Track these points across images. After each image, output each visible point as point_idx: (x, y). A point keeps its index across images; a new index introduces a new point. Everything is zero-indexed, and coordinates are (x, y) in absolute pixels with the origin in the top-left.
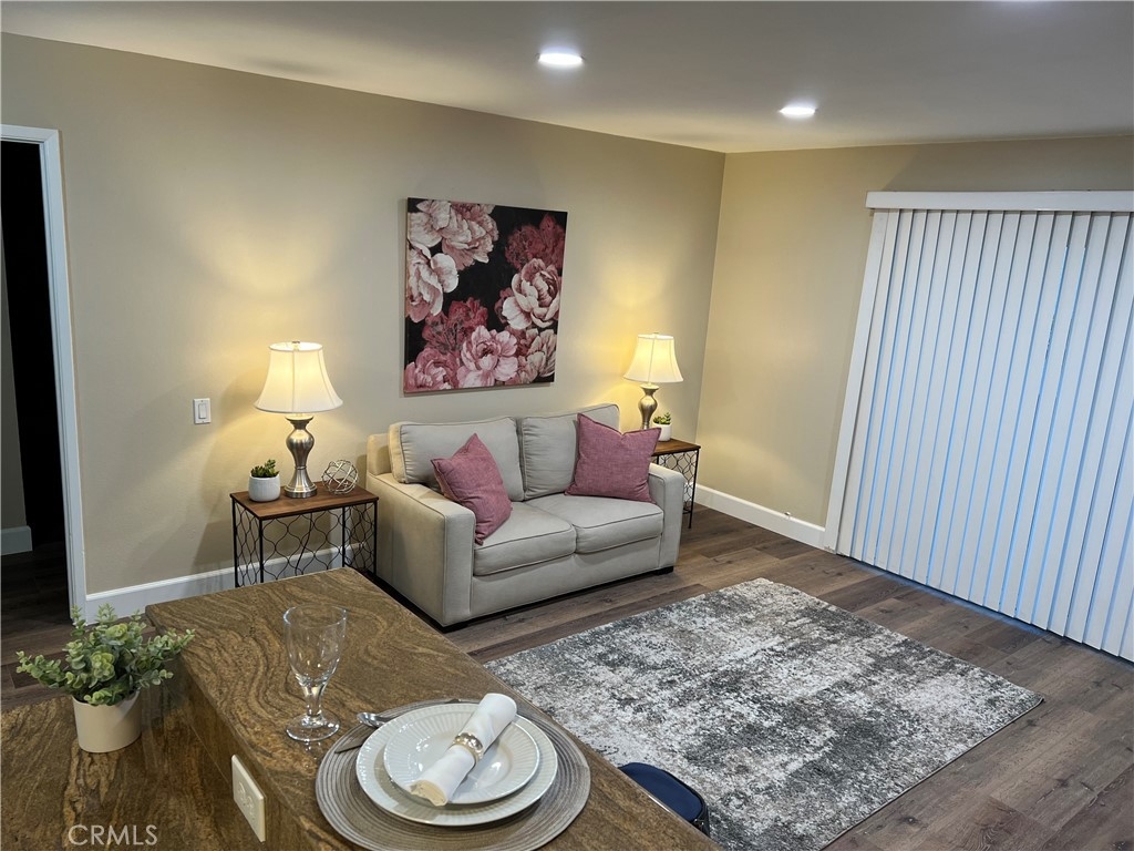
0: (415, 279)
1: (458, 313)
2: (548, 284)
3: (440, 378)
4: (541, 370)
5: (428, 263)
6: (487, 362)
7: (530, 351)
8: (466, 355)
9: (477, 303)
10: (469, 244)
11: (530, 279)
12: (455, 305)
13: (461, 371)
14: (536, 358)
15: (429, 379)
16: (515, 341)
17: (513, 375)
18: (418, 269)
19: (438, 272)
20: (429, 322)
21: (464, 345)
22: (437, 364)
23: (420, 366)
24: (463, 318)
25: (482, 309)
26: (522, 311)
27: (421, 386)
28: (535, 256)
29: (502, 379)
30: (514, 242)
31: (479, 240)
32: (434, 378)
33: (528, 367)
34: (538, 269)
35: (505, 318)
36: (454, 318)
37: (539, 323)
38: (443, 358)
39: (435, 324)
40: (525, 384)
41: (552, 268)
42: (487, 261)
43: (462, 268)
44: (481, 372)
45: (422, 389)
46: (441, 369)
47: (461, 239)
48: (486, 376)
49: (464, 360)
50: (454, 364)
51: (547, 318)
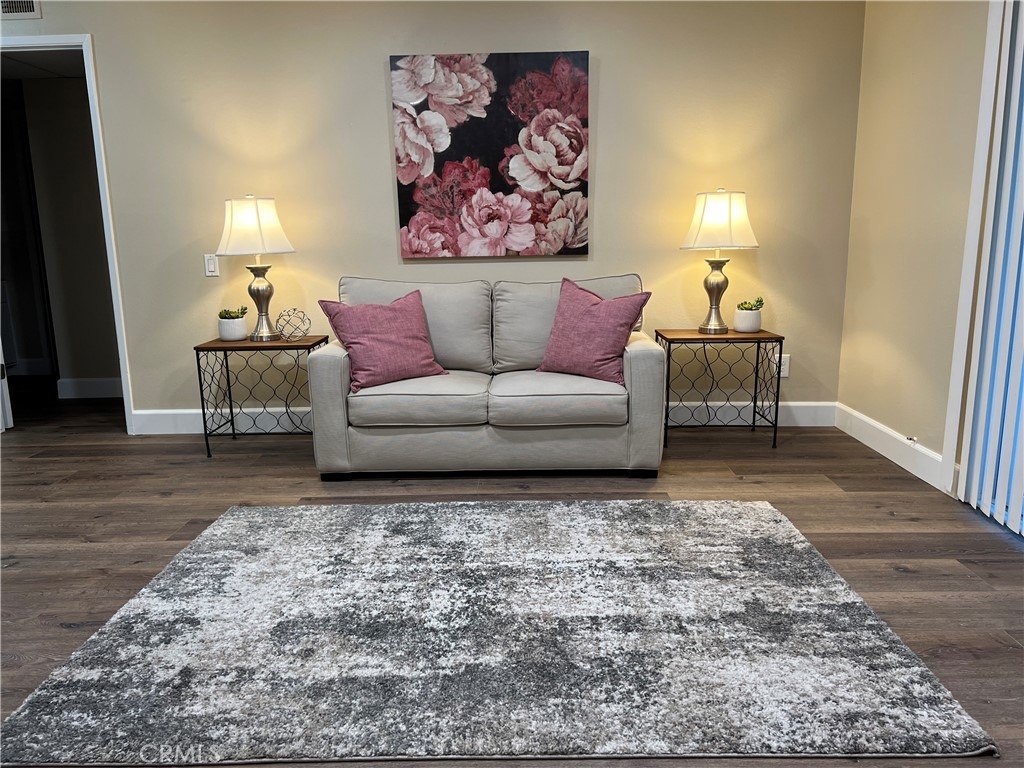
0: (401, 139)
1: (453, 175)
2: (569, 137)
3: (438, 244)
4: (569, 240)
5: (414, 122)
6: (494, 228)
7: (550, 216)
8: (466, 220)
9: (476, 162)
10: (460, 98)
11: (543, 131)
12: (448, 166)
13: (462, 238)
14: (559, 227)
15: (425, 245)
16: (529, 205)
17: (530, 244)
18: (403, 129)
19: (426, 131)
20: (420, 183)
21: (464, 209)
22: (433, 229)
23: (413, 231)
24: (459, 179)
25: (482, 169)
26: (536, 171)
27: (416, 252)
28: (547, 106)
29: (516, 248)
30: (518, 93)
31: (476, 94)
32: (430, 243)
33: (550, 236)
34: (554, 121)
35: (513, 179)
36: (448, 180)
37: (560, 184)
38: (439, 223)
39: (427, 186)
40: (546, 257)
41: (571, 118)
42: (484, 115)
43: (454, 125)
44: (487, 240)
45: (417, 256)
46: (438, 234)
47: (450, 93)
48: (495, 244)
49: (465, 225)
50: (454, 229)
51: (571, 178)
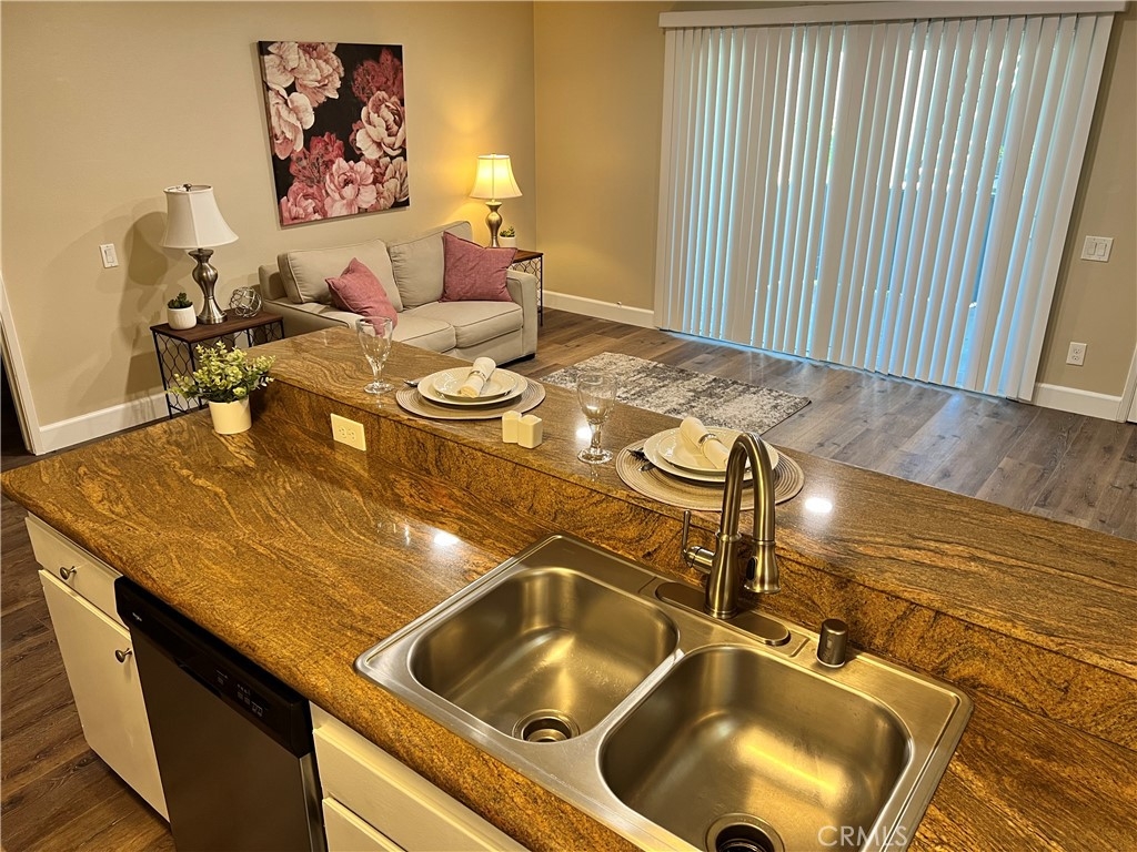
0: (277, 119)
1: (318, 149)
2: (394, 114)
3: (310, 210)
4: (398, 196)
5: (286, 103)
6: (349, 191)
7: (385, 178)
8: (330, 187)
9: (333, 136)
10: (319, 82)
11: (377, 111)
12: (314, 140)
13: (328, 201)
14: (391, 185)
15: (301, 211)
16: (371, 170)
17: (374, 202)
18: (278, 109)
19: (295, 110)
20: (294, 158)
21: (328, 177)
22: (306, 197)
23: (291, 200)
24: (323, 152)
25: (339, 142)
26: (374, 142)
27: (295, 218)
28: (378, 89)
29: (365, 206)
30: (359, 77)
31: (326, 77)
32: (305, 210)
33: (386, 194)
34: (382, 101)
35: (360, 149)
36: (315, 152)
37: (389, 151)
38: (310, 191)
39: (299, 159)
40: (384, 210)
41: (394, 99)
42: (337, 97)
43: (316, 105)
44: (345, 201)
45: (296, 221)
46: (310, 201)
47: (312, 77)
48: (350, 204)
49: (329, 191)
50: (321, 195)
51: (396, 146)
